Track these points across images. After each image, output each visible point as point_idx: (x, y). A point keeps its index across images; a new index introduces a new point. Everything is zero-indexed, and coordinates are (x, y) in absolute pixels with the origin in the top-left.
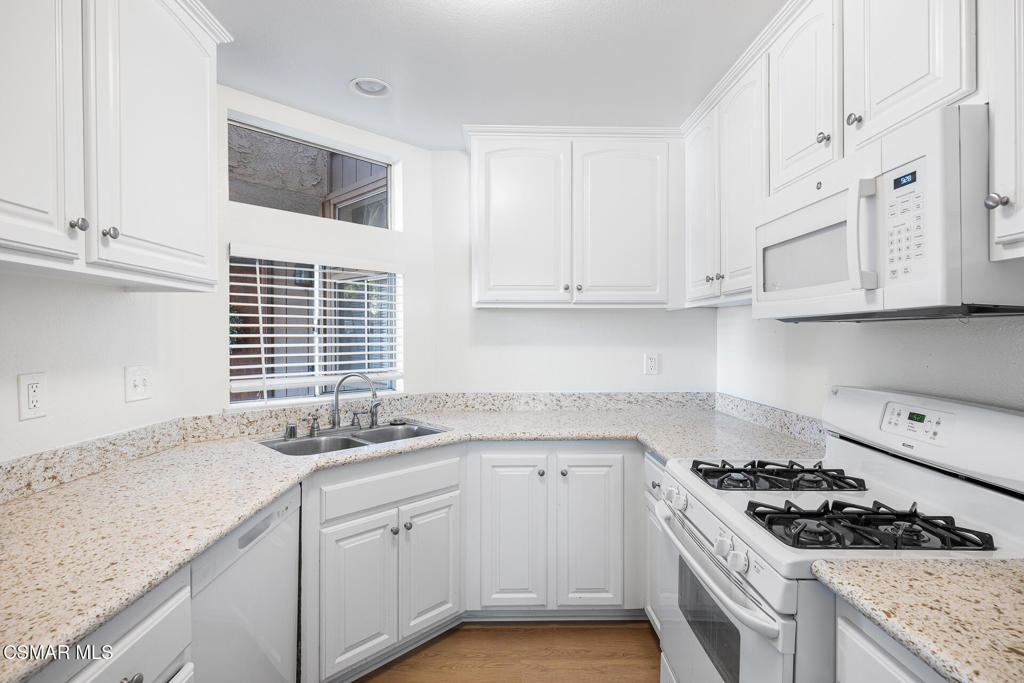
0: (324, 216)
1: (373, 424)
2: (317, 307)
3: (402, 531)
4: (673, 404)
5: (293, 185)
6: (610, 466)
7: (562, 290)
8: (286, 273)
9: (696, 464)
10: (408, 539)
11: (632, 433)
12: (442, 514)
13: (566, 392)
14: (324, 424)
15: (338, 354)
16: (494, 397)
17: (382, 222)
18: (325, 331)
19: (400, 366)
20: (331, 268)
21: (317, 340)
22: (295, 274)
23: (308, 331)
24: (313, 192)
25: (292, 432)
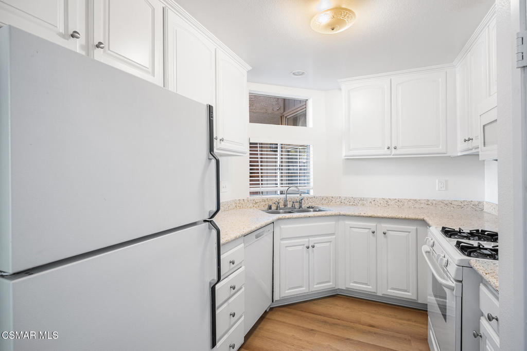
0: (282, 124)
1: (300, 207)
2: (279, 160)
3: (310, 247)
4: (455, 207)
5: (270, 111)
6: (409, 232)
7: (386, 149)
8: (267, 148)
9: (444, 228)
10: (313, 251)
11: (421, 217)
12: (327, 244)
13: (391, 198)
14: (281, 205)
15: (287, 178)
16: (354, 199)
17: (305, 124)
18: (282, 169)
19: (312, 184)
20: (284, 145)
21: (279, 173)
22: (270, 148)
23: (275, 169)
24: (277, 113)
25: (270, 208)
